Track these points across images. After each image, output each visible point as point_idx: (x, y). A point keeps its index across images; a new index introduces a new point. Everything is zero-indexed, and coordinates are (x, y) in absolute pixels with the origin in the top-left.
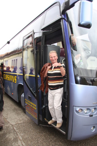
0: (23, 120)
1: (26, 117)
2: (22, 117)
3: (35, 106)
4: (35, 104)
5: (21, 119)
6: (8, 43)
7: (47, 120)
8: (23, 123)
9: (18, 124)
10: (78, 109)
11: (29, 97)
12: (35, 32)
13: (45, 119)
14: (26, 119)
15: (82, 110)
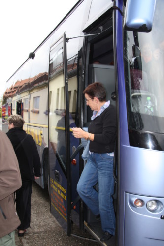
0: (45, 225)
1: (54, 222)
2: (47, 221)
3: (65, 191)
4: (64, 189)
5: (42, 223)
6: (32, 56)
7: (88, 225)
8: (45, 232)
9: (32, 232)
10: (134, 200)
11: (56, 174)
12: (67, 37)
13: (86, 224)
14: (54, 226)
15: (142, 201)
